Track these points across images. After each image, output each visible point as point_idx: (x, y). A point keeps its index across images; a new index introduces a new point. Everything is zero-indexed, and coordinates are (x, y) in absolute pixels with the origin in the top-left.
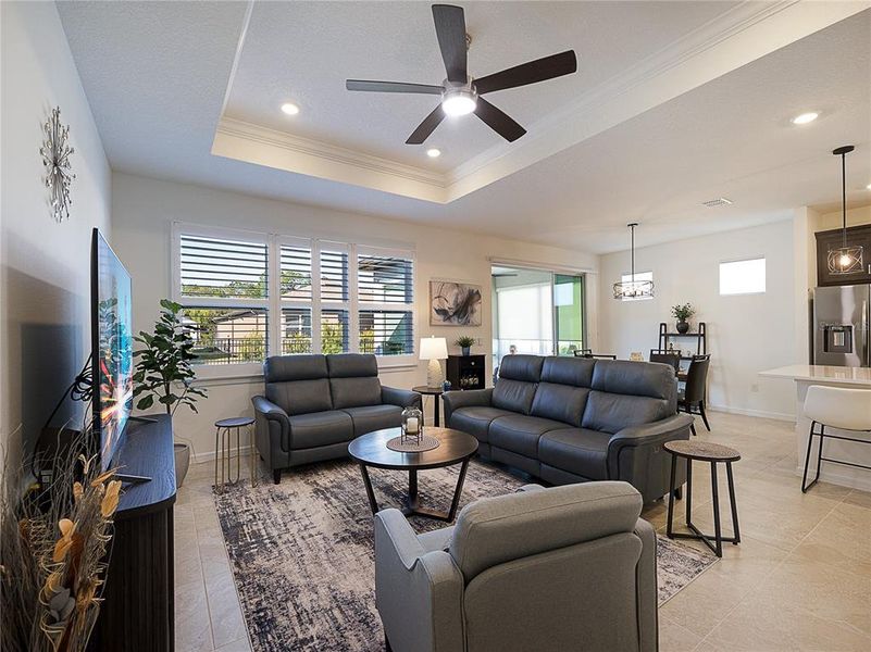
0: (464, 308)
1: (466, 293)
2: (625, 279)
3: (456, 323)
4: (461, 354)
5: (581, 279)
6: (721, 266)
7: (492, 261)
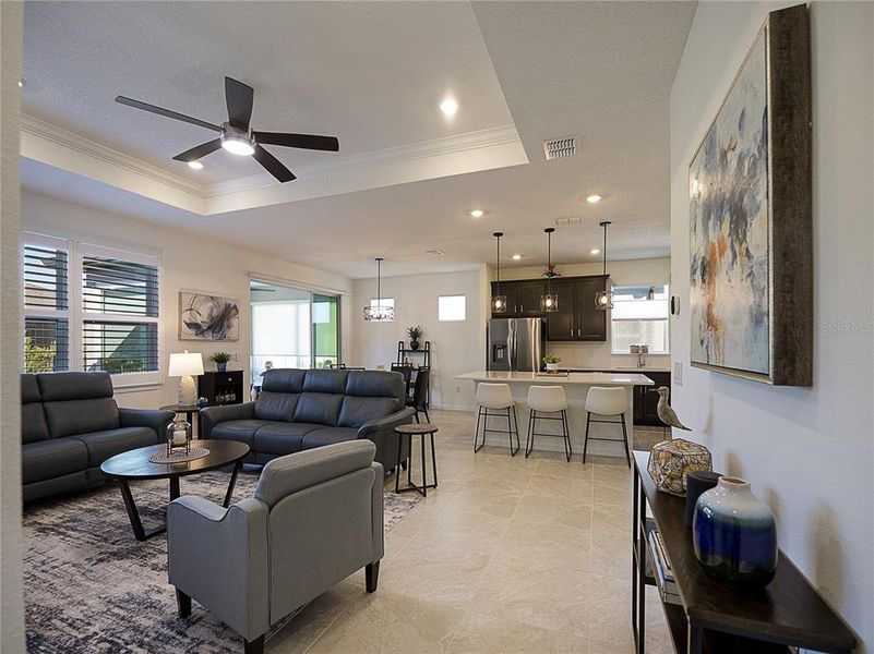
0: (220, 322)
1: (222, 307)
2: (374, 303)
3: (210, 338)
4: (216, 370)
5: (337, 299)
6: (440, 299)
7: (250, 275)
